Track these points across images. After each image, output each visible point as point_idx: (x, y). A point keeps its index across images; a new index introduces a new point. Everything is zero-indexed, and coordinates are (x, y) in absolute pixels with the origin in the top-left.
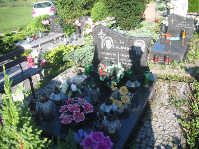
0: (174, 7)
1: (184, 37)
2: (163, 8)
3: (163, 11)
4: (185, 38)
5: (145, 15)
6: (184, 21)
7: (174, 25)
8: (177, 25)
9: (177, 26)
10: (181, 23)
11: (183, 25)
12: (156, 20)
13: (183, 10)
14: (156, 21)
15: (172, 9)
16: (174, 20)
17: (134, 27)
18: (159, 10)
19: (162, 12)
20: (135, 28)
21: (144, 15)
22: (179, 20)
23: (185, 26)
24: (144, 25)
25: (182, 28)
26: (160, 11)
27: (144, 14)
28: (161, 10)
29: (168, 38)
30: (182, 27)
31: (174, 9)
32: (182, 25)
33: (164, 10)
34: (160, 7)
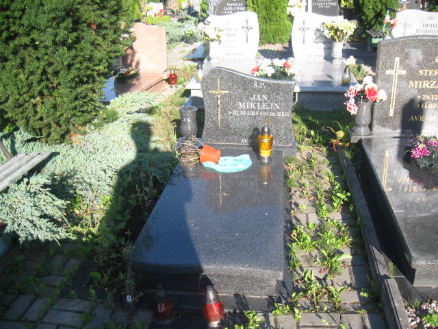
0: (218, 36)
1: (265, 154)
2: (191, 35)
3: (191, 43)
4: (270, 158)
5: (138, 64)
6: (259, 91)
7: (224, 111)
8: (237, 108)
9: (235, 113)
10: (248, 98)
11: (256, 105)
12: (171, 75)
13: (247, 41)
14: (172, 80)
15: (213, 40)
16: (223, 92)
17: (84, 124)
18: (182, 40)
19: (190, 48)
20: (88, 125)
21: (134, 64)
22: (240, 91)
23: (266, 111)
24: (119, 111)
25: (255, 117)
26: (183, 43)
27: (136, 59)
28: (186, 42)
29: (208, 164)
30: (253, 114)
31: (220, 42)
32: (252, 105)
33: (195, 41)
34: (182, 32)
